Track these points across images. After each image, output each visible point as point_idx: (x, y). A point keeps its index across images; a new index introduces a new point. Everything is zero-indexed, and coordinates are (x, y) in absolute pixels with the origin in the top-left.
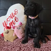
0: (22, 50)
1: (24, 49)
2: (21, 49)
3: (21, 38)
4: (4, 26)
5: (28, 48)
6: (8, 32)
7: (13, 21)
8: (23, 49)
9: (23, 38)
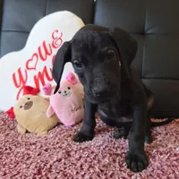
0: (72, 159)
1: (80, 157)
2: (69, 156)
3: (73, 126)
4: (18, 87)
5: (93, 153)
6: (28, 105)
7: (45, 68)
8: (77, 156)
9: (77, 124)
